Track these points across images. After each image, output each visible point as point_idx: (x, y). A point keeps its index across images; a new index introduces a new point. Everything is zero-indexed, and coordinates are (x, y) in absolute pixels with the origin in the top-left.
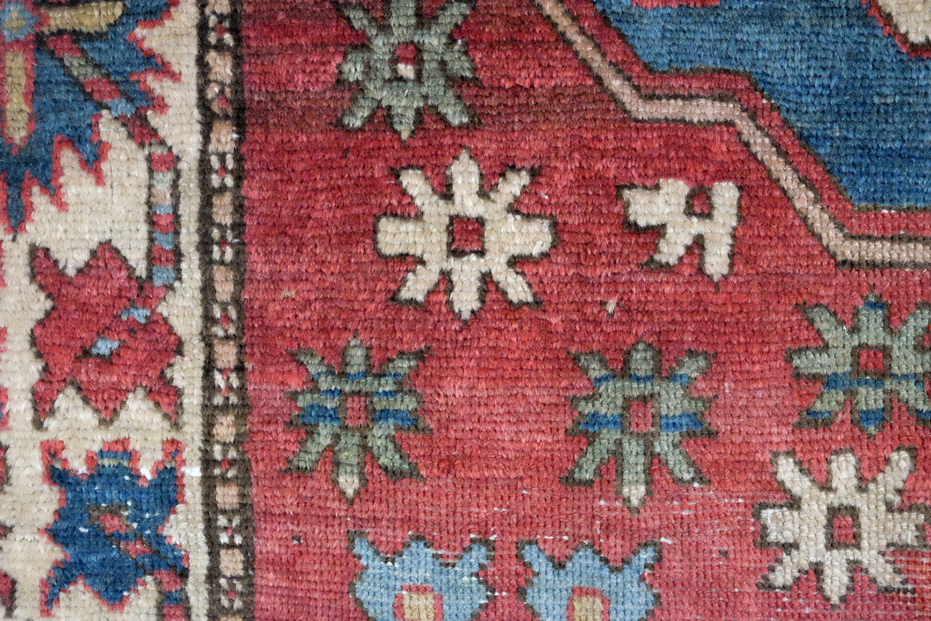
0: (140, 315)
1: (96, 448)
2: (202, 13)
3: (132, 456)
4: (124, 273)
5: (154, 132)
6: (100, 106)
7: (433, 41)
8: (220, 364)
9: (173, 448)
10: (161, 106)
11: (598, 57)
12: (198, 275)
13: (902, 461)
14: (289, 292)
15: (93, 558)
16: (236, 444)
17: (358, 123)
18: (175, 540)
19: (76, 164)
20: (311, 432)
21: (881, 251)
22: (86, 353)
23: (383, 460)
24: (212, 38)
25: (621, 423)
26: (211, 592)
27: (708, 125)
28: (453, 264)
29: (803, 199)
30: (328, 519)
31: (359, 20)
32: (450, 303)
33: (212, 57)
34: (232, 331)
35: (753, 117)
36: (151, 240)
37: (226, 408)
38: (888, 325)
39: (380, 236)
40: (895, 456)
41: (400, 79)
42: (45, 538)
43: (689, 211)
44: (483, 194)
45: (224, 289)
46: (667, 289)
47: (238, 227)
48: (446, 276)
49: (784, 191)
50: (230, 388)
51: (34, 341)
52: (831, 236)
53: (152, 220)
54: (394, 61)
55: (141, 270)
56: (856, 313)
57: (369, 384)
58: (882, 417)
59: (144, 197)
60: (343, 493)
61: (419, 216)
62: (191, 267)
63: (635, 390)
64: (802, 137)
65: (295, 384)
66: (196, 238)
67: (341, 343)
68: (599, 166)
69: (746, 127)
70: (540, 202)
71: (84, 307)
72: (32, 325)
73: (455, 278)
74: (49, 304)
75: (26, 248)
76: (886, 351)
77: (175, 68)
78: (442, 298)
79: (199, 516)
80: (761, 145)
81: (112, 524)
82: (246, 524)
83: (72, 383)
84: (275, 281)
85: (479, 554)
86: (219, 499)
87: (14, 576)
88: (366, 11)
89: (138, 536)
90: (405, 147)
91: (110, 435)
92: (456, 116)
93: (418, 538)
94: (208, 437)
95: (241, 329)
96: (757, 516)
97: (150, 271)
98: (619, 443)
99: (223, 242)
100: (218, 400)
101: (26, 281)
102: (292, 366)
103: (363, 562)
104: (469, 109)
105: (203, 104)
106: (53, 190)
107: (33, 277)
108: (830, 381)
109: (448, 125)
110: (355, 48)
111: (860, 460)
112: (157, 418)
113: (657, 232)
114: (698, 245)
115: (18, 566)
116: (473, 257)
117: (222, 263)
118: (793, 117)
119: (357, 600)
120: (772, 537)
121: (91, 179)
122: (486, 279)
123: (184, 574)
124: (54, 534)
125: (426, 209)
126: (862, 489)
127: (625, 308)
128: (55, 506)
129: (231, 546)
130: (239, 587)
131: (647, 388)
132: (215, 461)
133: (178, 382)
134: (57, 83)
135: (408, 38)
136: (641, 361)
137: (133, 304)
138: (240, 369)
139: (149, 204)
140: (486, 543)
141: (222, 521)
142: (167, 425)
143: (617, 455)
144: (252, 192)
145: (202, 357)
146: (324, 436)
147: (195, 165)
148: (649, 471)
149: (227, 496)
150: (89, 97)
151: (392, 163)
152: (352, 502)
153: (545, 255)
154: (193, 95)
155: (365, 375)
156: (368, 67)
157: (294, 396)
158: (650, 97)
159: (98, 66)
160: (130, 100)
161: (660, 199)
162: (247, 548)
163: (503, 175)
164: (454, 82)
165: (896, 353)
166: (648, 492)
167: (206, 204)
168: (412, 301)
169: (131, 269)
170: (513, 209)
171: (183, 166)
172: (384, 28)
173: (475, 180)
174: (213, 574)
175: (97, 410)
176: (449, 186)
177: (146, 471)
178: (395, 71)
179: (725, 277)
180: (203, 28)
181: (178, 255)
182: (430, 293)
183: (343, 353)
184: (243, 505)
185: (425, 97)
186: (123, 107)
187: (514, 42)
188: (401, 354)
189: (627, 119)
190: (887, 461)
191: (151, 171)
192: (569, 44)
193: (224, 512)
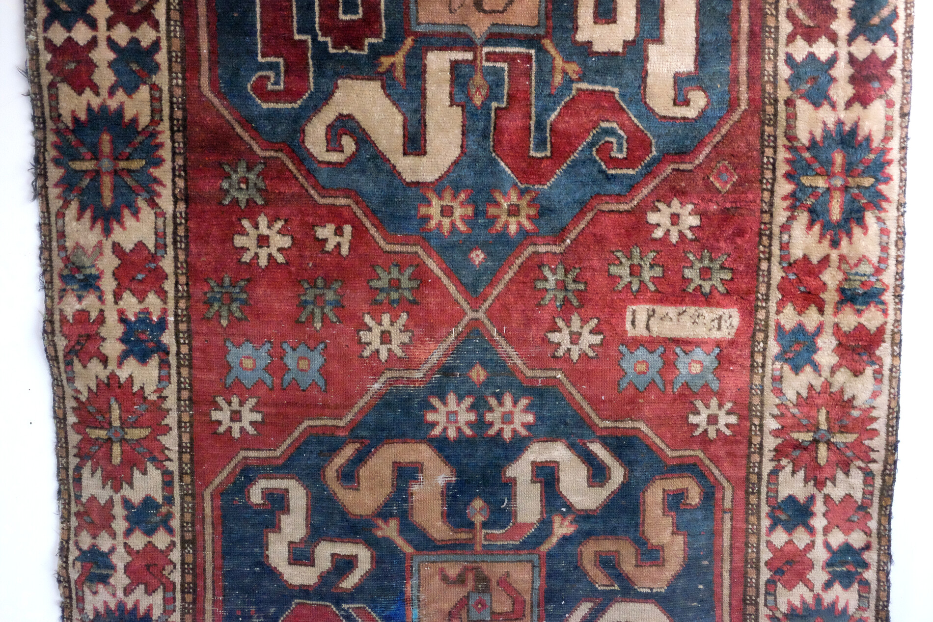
0: (152, 266)
1: (137, 311)
2: (173, 164)
3: (150, 313)
4: (147, 252)
5: (157, 204)
6: (138, 195)
7: (252, 176)
8: (180, 283)
9: (164, 311)
10: (159, 195)
11: (306, 183)
12: (172, 253)
13: (404, 316)
14: (204, 259)
15: (136, 348)
16: (186, 309)
17: (227, 203)
18: (165, 342)
19: (129, 214)
20: (211, 305)
21: (397, 248)
22: (134, 279)
23: (236, 315)
24: (177, 173)
25: (314, 303)
26: (178, 359)
27: (342, 206)
28: (259, 250)
29: (373, 231)
30: (218, 334)
31: (227, 168)
32: (258, 263)
33: (177, 179)
34: (184, 271)
35: (357, 204)
36: (156, 240)
37: (182, 297)
38: (401, 272)
39: (235, 241)
40: (402, 314)
41: (241, 189)
42: (119, 342)
43: (336, 234)
44: (269, 227)
45: (182, 257)
46: (328, 259)
47: (186, 237)
48: (256, 254)
49: (366, 228)
50: (184, 290)
51: (114, 274)
52: (382, 243)
53: (156, 234)
54: (239, 183)
55: (153, 250)
56: (390, 268)
57: (232, 290)
58: (398, 301)
59: (154, 226)
60: (222, 326)
61: (248, 234)
62: (170, 251)
63: (318, 292)
64: (374, 212)
65: (206, 289)
66: (172, 240)
67: (221, 276)
68: (307, 219)
69: (354, 206)
70: (288, 230)
71: (133, 263)
72: (113, 269)
73: (259, 255)
74: (120, 262)
75: (111, 243)
76: (399, 280)
77: (164, 183)
78: (255, 261)
79: (173, 334)
80: (359, 213)
81: (143, 337)
82: (189, 336)
83: (129, 289)
84: (199, 255)
85: (268, 346)
86: (180, 328)
87: (107, 355)
88: (229, 165)
89: (152, 341)
90: (243, 211)
91: (142, 306)
92: (260, 202)
93: (247, 341)
94: (176, 307)
95: (187, 270)
96: (358, 334)
97: (155, 250)
98: (313, 309)
99: (181, 242)
100: (180, 295)
101: (111, 254)
102: (205, 283)
103: (229, 348)
104: (264, 199)
105: (174, 195)
106: (122, 225)
107: (114, 253)
108: (382, 290)
109: (257, 204)
110: (226, 178)
111: (391, 316)
112: (159, 300)
113: (325, 241)
114: (338, 246)
115: (109, 351)
116: (266, 248)
117: (181, 248)
118: (370, 204)
119: (227, 361)
120: (363, 341)
121: (135, 220)
122: (270, 256)
123: (168, 353)
124: (122, 340)
125: (250, 232)
126: (392, 325)
127: (315, 265)
128: (123, 331)
129: (184, 343)
130: (187, 357)
131: (321, 292)
132: (179, 315)
133: (166, 288)
134: (122, 186)
135: (243, 175)
136: (320, 283)
137: (150, 262)
138: (187, 284)
139: (155, 228)
140: (270, 342)
141: (181, 335)
142: (162, 303)
143: (313, 313)
144: (191, 225)
145: (174, 280)
146: (216, 306)
147: (171, 216)
148: (322, 319)
149: (183, 327)
150: (134, 191)
151: (238, 216)
152: (225, 329)
153: (289, 248)
154: (170, 192)
155: (230, 286)
156: (230, 185)
157: (206, 293)
158: (323, 197)
159: (137, 181)
160: (148, 193)
161: (326, 230)
162: (189, 344)
163: (275, 221)
164: (259, 190)
165: (402, 281)
166: (322, 325)
167: (175, 229)
168: (246, 262)
169: (149, 251)
170: (279, 232)
171: (167, 216)
172: (236, 172)
173: (266, 223)
174: (178, 353)
175: (138, 298)
176: (258, 225)
177: (155, 319)
178: (239, 185)
179: (347, 256)
180: (174, 169)
181: (165, 246)
182: (251, 260)
183: (222, 279)
184: (188, 330)
185: (249, 195)
186: (145, 195)
187: (278, 177)
188: (242, 280)
189: (316, 204)
190: (400, 316)
191: (156, 217)
192: (297, 179)
193: (182, 332)
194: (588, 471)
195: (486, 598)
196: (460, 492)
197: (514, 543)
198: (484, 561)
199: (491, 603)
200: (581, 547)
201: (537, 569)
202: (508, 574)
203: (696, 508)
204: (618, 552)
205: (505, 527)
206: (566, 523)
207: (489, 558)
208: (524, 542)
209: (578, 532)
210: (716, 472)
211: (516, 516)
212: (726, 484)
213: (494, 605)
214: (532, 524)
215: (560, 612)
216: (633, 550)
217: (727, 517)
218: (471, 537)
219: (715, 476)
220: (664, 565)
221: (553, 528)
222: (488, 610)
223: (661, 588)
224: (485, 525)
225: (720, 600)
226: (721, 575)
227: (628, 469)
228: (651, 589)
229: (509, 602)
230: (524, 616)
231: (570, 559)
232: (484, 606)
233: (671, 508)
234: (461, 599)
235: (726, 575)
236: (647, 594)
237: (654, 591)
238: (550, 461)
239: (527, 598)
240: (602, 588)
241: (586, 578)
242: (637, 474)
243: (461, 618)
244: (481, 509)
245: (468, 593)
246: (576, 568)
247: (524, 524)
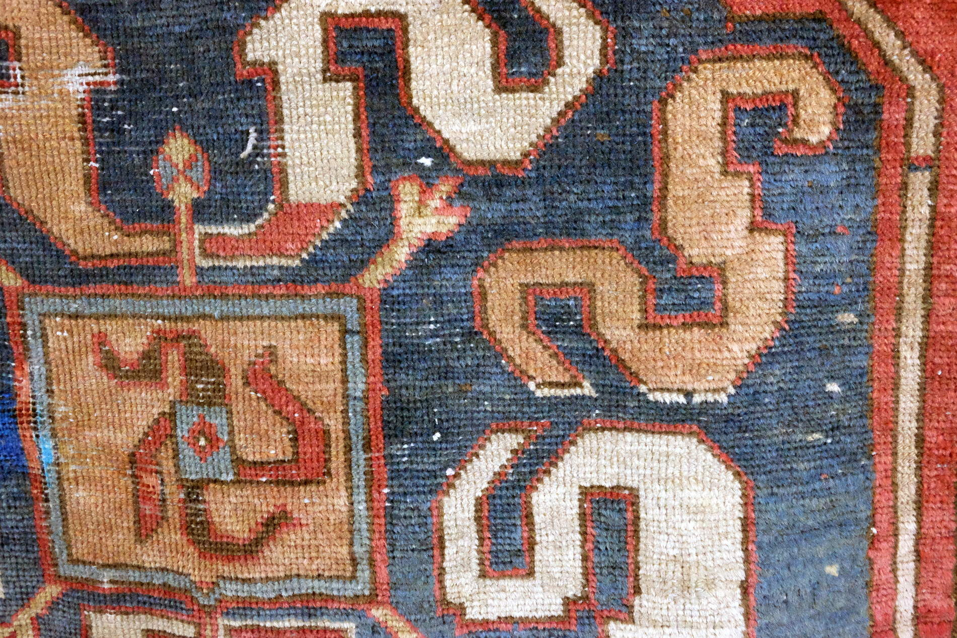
194: (495, 43)
195: (218, 420)
196: (130, 115)
197: (284, 262)
198: (204, 316)
199: (231, 433)
200: (480, 274)
201: (354, 341)
202: (271, 351)
203: (820, 153)
204: (590, 287)
205: (256, 216)
206: (435, 203)
207: (216, 308)
208: (313, 262)
209: (469, 228)
210: (889, 40)
211: (284, 184)
212: (916, 76)
213: (240, 442)
214: (335, 207)
215: (427, 463)
216: (631, 280)
217: (920, 181)
218: (167, 246)
219: (883, 55)
220: (724, 324)
221: (394, 221)
222: (223, 457)
223: (715, 391)
224: (199, 211)
225: (891, 428)
226: (895, 354)
227: (612, 27)
228: (689, 394)
229: (282, 433)
230: (329, 473)
231: (451, 309)
232: (213, 441)
233: (746, 152)
234: (157, 421)
235: (910, 357)
236: (675, 408)
237: (697, 399)
238: (379, 14)
239: (334, 423)
240: (547, 392)
241: (498, 365)
242: (642, 44)
243: (161, 473)
244: (190, 164)
245: (173, 404)
246: (470, 335)
247: (309, 206)
